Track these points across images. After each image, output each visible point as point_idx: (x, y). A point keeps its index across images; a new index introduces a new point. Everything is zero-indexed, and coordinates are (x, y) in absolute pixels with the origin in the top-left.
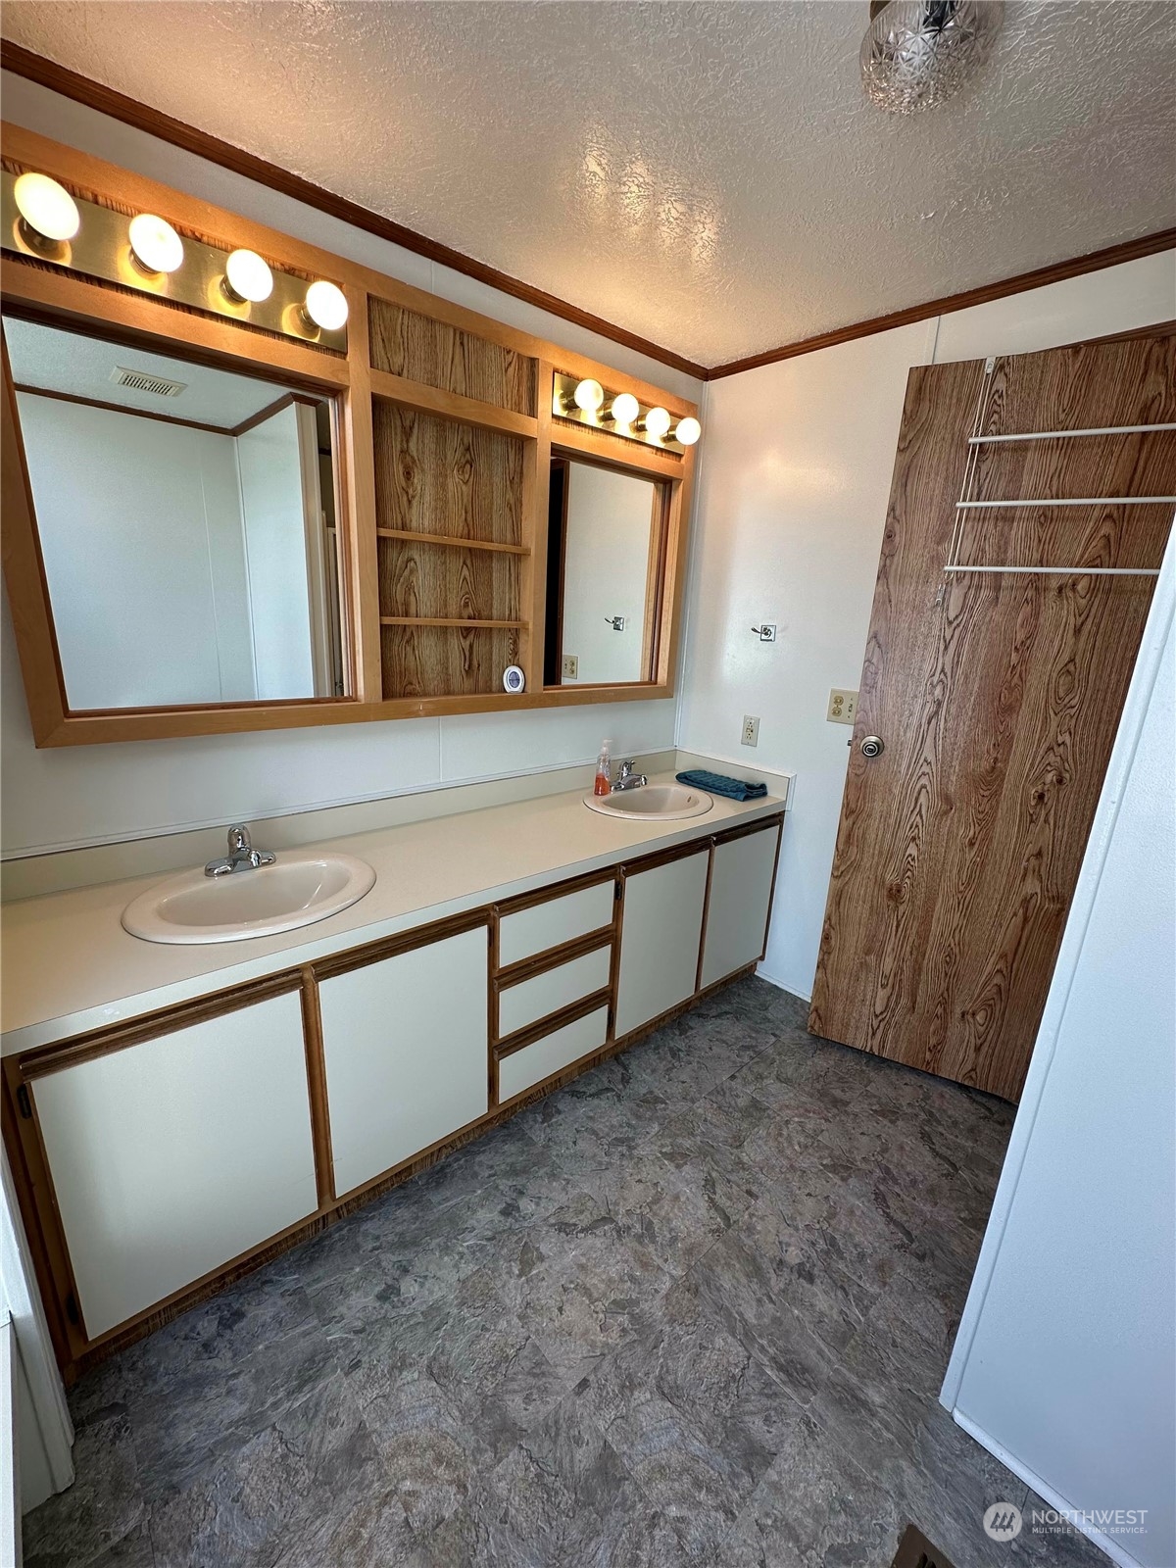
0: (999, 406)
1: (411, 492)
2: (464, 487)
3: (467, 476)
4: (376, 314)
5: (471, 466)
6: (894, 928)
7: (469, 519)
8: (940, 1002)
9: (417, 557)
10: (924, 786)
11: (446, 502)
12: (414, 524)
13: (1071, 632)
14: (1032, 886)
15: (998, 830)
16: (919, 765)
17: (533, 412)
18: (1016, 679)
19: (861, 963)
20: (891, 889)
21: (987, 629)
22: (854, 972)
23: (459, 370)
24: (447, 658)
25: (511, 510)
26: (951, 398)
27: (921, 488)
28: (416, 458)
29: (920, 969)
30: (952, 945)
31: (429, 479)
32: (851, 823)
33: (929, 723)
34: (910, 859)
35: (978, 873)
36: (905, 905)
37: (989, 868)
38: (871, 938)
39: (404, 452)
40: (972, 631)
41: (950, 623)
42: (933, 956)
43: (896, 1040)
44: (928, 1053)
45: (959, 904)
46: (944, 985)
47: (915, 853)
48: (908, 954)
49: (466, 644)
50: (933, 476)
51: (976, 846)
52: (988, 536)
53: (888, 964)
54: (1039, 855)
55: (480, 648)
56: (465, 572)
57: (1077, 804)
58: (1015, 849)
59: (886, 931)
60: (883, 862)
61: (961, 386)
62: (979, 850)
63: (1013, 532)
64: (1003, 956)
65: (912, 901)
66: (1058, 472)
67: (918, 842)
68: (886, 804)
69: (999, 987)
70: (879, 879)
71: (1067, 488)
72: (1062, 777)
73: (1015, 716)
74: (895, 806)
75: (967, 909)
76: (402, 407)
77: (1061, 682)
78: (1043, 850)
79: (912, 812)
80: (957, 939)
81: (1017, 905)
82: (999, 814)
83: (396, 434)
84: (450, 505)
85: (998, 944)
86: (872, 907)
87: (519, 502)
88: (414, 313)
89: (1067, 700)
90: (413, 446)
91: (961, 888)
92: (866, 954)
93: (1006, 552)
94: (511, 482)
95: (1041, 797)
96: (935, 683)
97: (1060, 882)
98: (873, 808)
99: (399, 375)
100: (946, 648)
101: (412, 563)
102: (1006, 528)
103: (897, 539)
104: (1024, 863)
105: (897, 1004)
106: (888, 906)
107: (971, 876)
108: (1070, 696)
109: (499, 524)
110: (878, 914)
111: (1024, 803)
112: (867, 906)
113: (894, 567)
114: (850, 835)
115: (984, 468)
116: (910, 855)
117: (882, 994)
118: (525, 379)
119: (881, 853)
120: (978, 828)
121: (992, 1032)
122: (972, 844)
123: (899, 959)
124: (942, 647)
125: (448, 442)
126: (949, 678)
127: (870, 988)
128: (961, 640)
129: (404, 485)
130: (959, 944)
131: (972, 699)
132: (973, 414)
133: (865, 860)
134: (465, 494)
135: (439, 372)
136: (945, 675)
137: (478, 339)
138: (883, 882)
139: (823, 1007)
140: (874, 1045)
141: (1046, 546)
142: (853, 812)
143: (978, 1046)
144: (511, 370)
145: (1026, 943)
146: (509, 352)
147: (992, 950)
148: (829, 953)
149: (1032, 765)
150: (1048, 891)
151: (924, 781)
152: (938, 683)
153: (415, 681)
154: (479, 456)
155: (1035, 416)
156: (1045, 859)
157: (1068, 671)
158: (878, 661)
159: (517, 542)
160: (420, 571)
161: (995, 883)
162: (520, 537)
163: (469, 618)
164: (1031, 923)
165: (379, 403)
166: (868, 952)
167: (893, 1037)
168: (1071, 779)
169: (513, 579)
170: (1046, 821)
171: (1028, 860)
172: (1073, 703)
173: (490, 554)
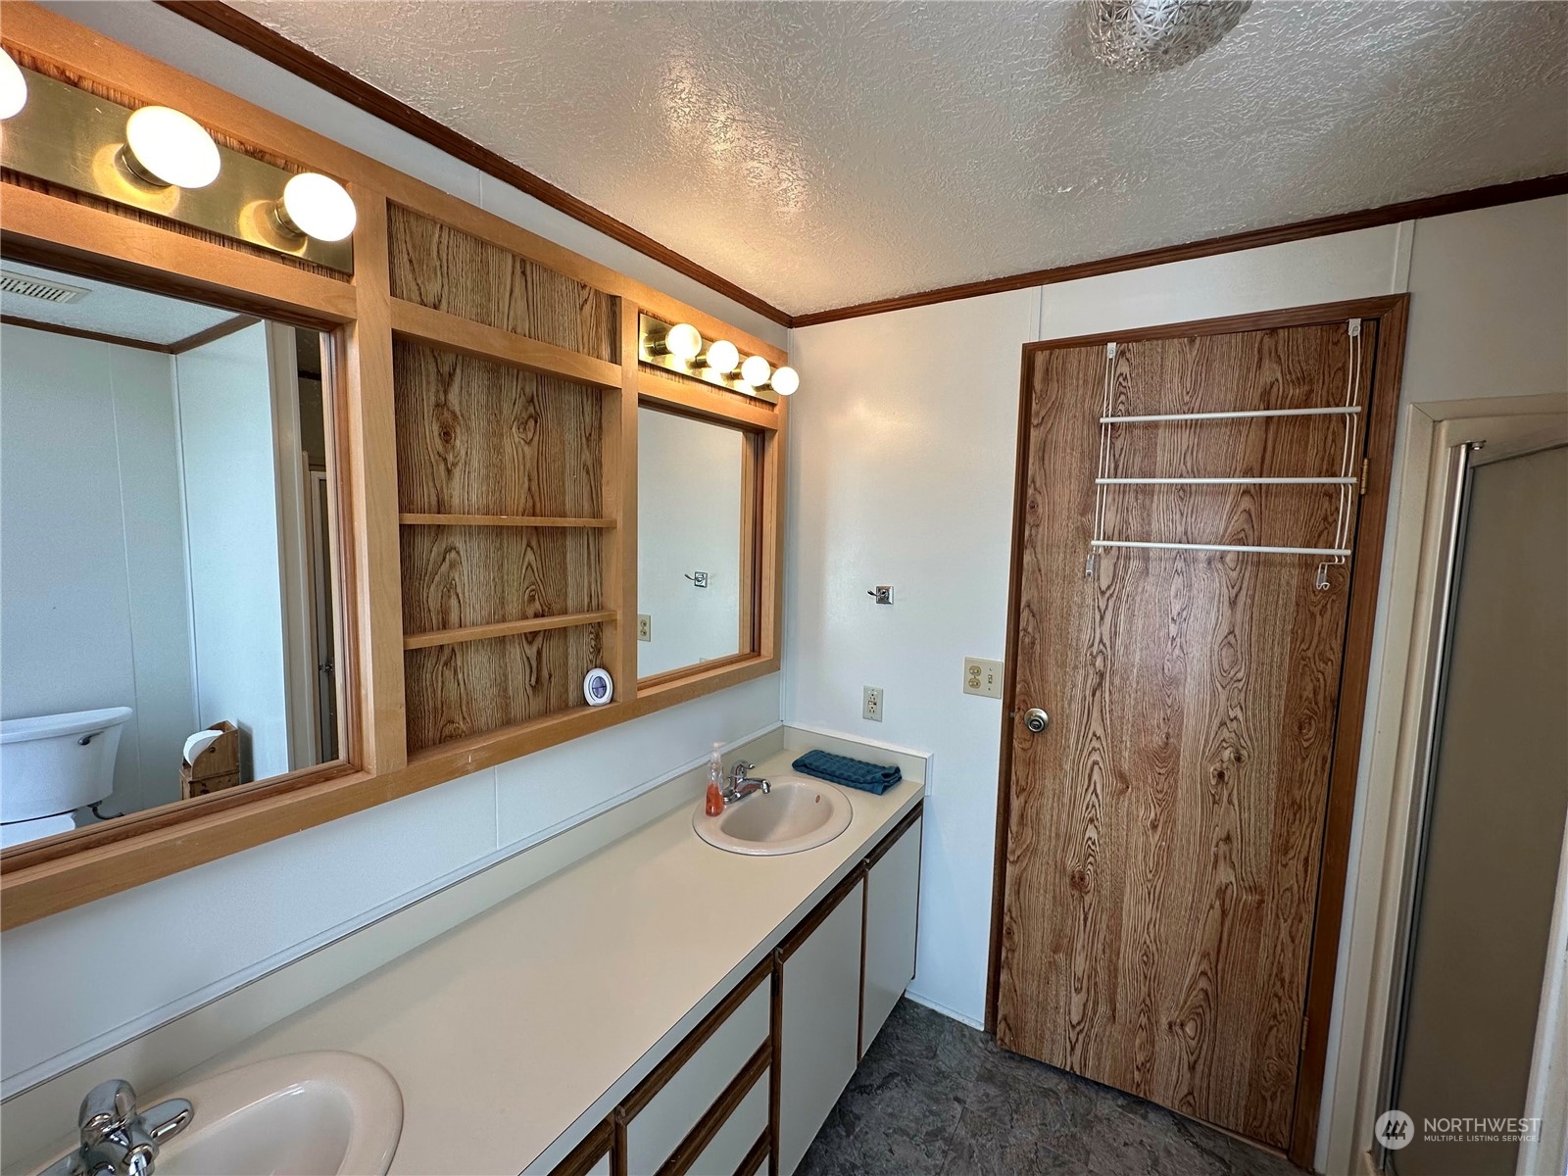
0: (1125, 387)
1: (450, 458)
2: (526, 448)
3: (530, 435)
4: (399, 225)
5: (536, 422)
6: (1082, 922)
7: (534, 487)
8: (1142, 1010)
9: (460, 545)
10: (1096, 763)
11: (502, 469)
12: (456, 501)
13: (1226, 603)
14: (1225, 875)
15: (1181, 812)
16: (1088, 740)
17: (615, 358)
18: (1177, 651)
19: (1050, 962)
20: (1073, 877)
21: (1141, 600)
22: (1042, 973)
23: (520, 305)
24: (505, 676)
25: (588, 473)
26: (1078, 379)
27: (1059, 462)
28: (458, 413)
29: (1116, 969)
30: (1148, 942)
31: (478, 439)
32: (1023, 801)
33: (1094, 695)
34: (1090, 842)
35: (1165, 859)
36: (1090, 895)
37: (1176, 853)
38: (1058, 934)
39: (441, 406)
40: (1127, 601)
41: (1103, 593)
42: (1129, 957)
43: (1098, 1056)
44: (1136, 1073)
45: (1149, 893)
46: (1145, 990)
47: (1095, 836)
48: (1100, 952)
49: (532, 652)
50: (1068, 451)
51: (1160, 828)
52: (1130, 509)
53: (1080, 964)
54: (1228, 839)
55: (552, 652)
56: (530, 556)
57: (1260, 783)
58: (1201, 833)
59: (1073, 926)
60: (1061, 846)
61: (1087, 367)
62: (1164, 833)
63: (1155, 505)
64: (1205, 955)
65: (1098, 890)
66: (1190, 450)
67: (1097, 824)
68: (1058, 781)
69: (1206, 992)
70: (1059, 866)
71: (1201, 464)
72: (1240, 754)
73: (1181, 688)
74: (1067, 783)
75: (1159, 900)
76: (437, 348)
77: (1224, 655)
78: (1231, 833)
79: (1087, 790)
80: (1152, 935)
81: (1213, 895)
82: (1180, 796)
83: (428, 383)
84: (508, 472)
85: (1198, 939)
86: (1054, 897)
87: (598, 462)
88: (458, 231)
89: (1232, 673)
90: (454, 398)
91: (1150, 876)
92: (1054, 952)
93: (1150, 524)
94: (588, 439)
95: (1221, 775)
96: (1095, 654)
97: (1254, 871)
98: (1044, 786)
99: (435, 308)
100: (1102, 618)
101: (453, 554)
102: (1147, 502)
103: (1040, 510)
104: (1213, 849)
105: (1095, 1014)
106: (1073, 896)
107: (1158, 863)
108: (1236, 669)
109: (573, 493)
110: (1062, 906)
111: (1205, 782)
112: (1049, 896)
113: (1039, 536)
114: (1023, 815)
115: (1119, 444)
116: (1090, 838)
117: (1077, 1000)
118: (604, 318)
119: (1058, 836)
120: (1158, 811)
121: (1205, 1047)
122: (1154, 827)
123: (1091, 958)
124: (1098, 618)
125: (504, 392)
126: (1109, 649)
127: (1063, 993)
128: (1116, 609)
129: (440, 449)
130: (1155, 942)
131: (1135, 671)
132: (1100, 394)
133: (1042, 843)
134: (528, 457)
135: (493, 307)
136: (1104, 645)
137: (545, 270)
138: (1064, 869)
139: (1012, 1016)
140: (1074, 1062)
141: (1189, 519)
142: (1024, 790)
143: (1192, 1062)
144: (587, 307)
145: (1229, 941)
146: (584, 287)
147: (1192, 948)
148: (1014, 951)
149: (1206, 740)
150: (1243, 880)
151: (1096, 757)
152: (1097, 654)
153: (458, 718)
154: (545, 408)
155: (1160, 397)
156: (1235, 844)
157: (1229, 643)
158: (1034, 628)
159: (596, 514)
160: (464, 563)
161: (1186, 869)
162: (600, 505)
163: (536, 616)
164: (1230, 917)
165: (402, 343)
166: (1055, 951)
167: (1095, 1054)
168: (1249, 756)
169: (592, 557)
170: (1230, 802)
171: (1217, 846)
172: (1240, 675)
173: (563, 531)
